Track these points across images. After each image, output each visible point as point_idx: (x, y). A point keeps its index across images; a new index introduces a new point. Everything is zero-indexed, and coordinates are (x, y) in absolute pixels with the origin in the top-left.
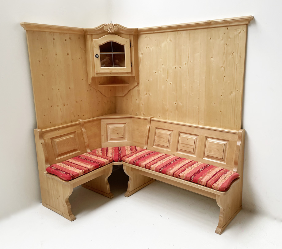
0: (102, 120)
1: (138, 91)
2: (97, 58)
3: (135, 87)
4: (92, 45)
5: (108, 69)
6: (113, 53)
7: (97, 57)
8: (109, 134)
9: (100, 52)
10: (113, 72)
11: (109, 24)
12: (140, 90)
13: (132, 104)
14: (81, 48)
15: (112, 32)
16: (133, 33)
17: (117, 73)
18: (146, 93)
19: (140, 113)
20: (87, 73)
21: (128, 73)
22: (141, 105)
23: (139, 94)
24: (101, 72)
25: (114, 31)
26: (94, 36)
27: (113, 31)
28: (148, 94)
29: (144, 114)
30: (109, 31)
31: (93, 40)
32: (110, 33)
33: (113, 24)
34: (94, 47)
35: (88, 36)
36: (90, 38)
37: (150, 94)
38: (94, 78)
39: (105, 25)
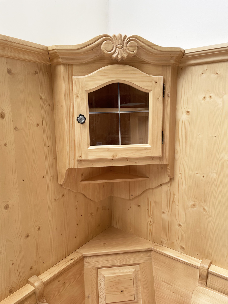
0: (86, 260)
1: (170, 195)
2: (82, 123)
3: (161, 185)
4: (70, 91)
5: (109, 150)
6: (120, 111)
7: (83, 121)
8: (102, 292)
9: (89, 108)
10: (120, 156)
11: (117, 35)
12: (176, 193)
13: (150, 219)
14: (41, 98)
15: (122, 58)
16: (173, 62)
17: (127, 160)
18: (191, 203)
19: (173, 243)
20: (55, 158)
21: (152, 158)
22: (177, 227)
23: (171, 201)
24: (91, 156)
25: (129, 54)
26: (75, 68)
27: (125, 55)
28: (197, 206)
29: (182, 248)
30: (114, 56)
31: (74, 77)
32: (115, 62)
33: (125, 36)
34: (75, 96)
35: (61, 69)
36: (64, 72)
37: (205, 207)
38: (71, 172)
39: (106, 38)
